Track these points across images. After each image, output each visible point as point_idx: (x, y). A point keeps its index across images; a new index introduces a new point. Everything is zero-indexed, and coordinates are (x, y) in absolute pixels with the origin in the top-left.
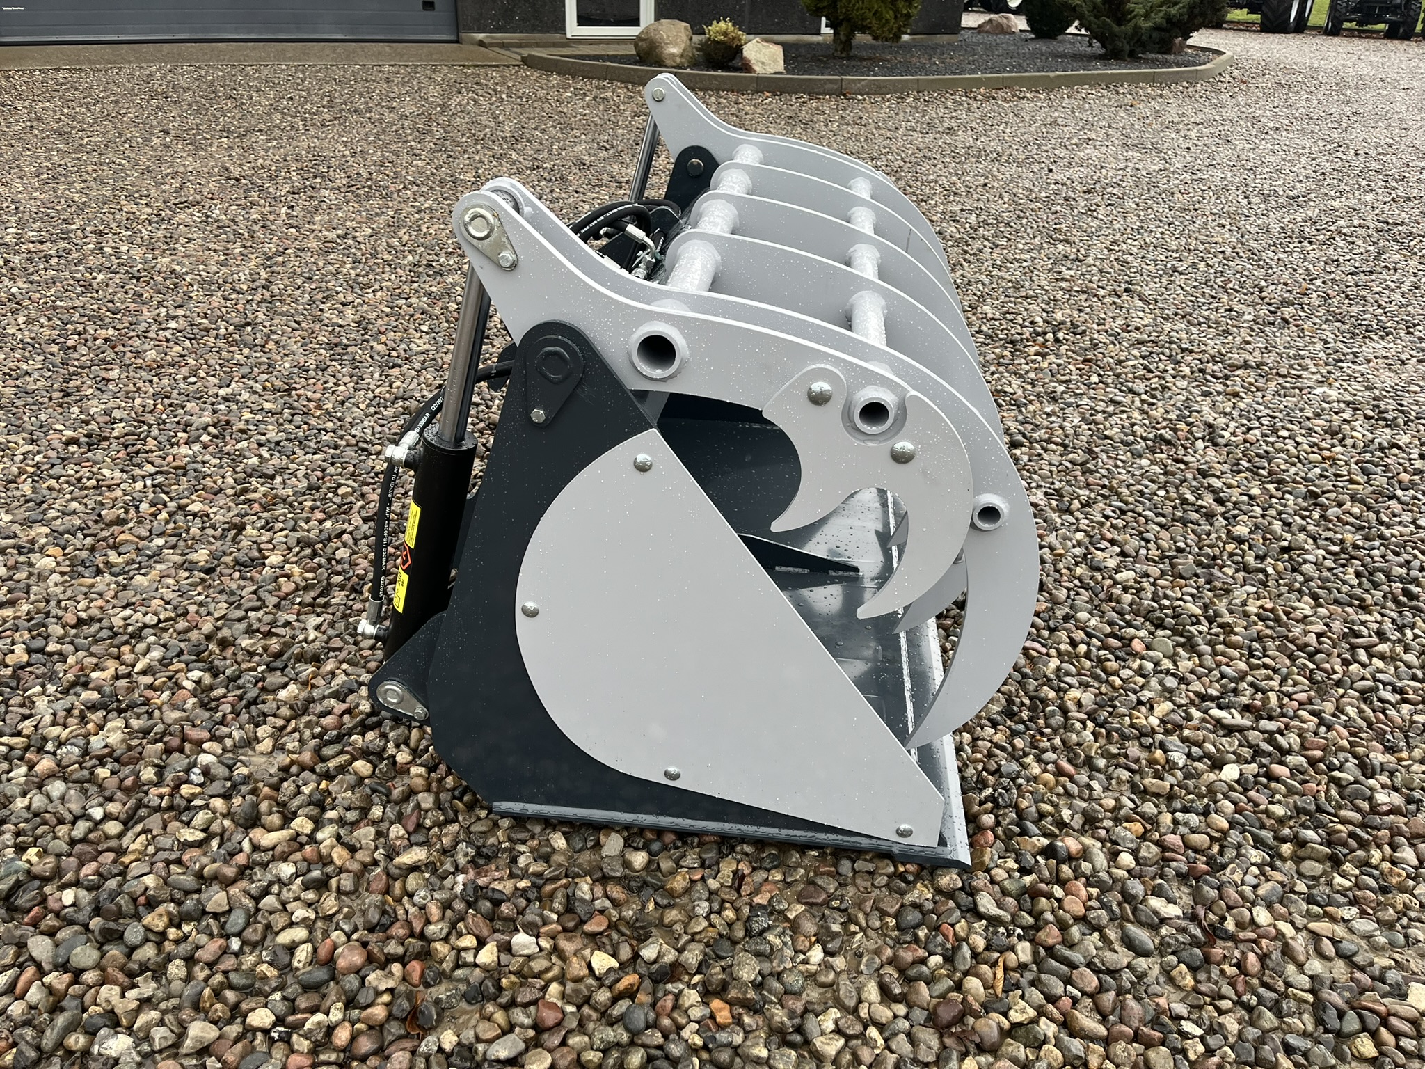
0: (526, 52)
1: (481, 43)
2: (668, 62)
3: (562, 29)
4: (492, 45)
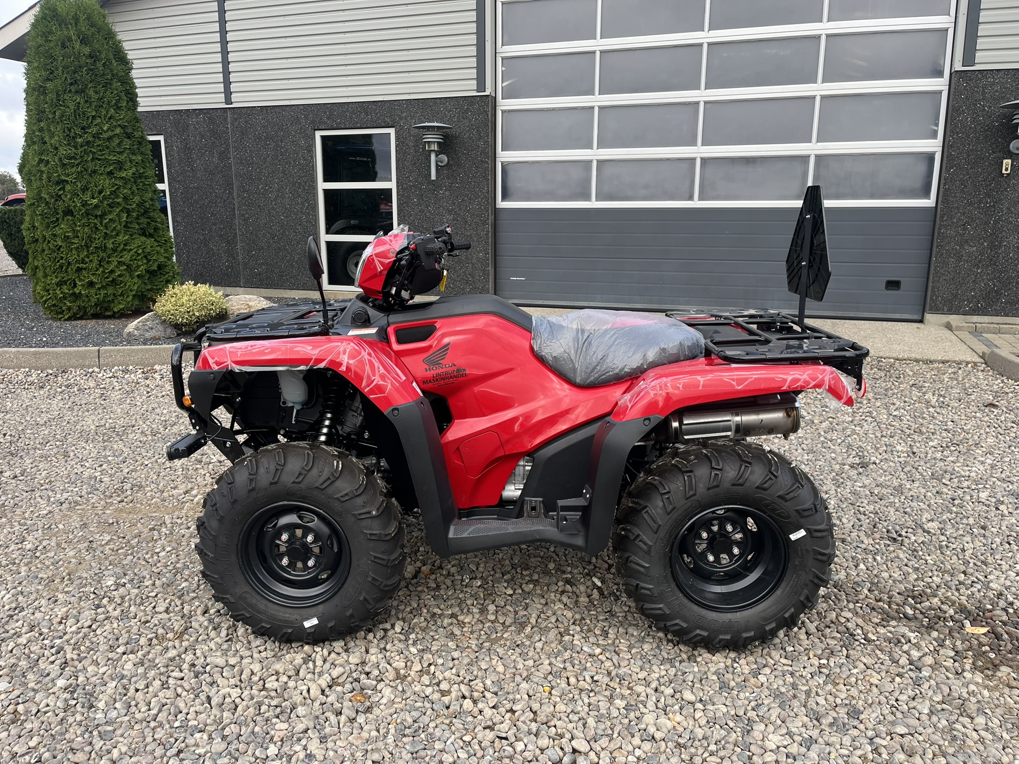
1: (948, 325)
4: (958, 328)
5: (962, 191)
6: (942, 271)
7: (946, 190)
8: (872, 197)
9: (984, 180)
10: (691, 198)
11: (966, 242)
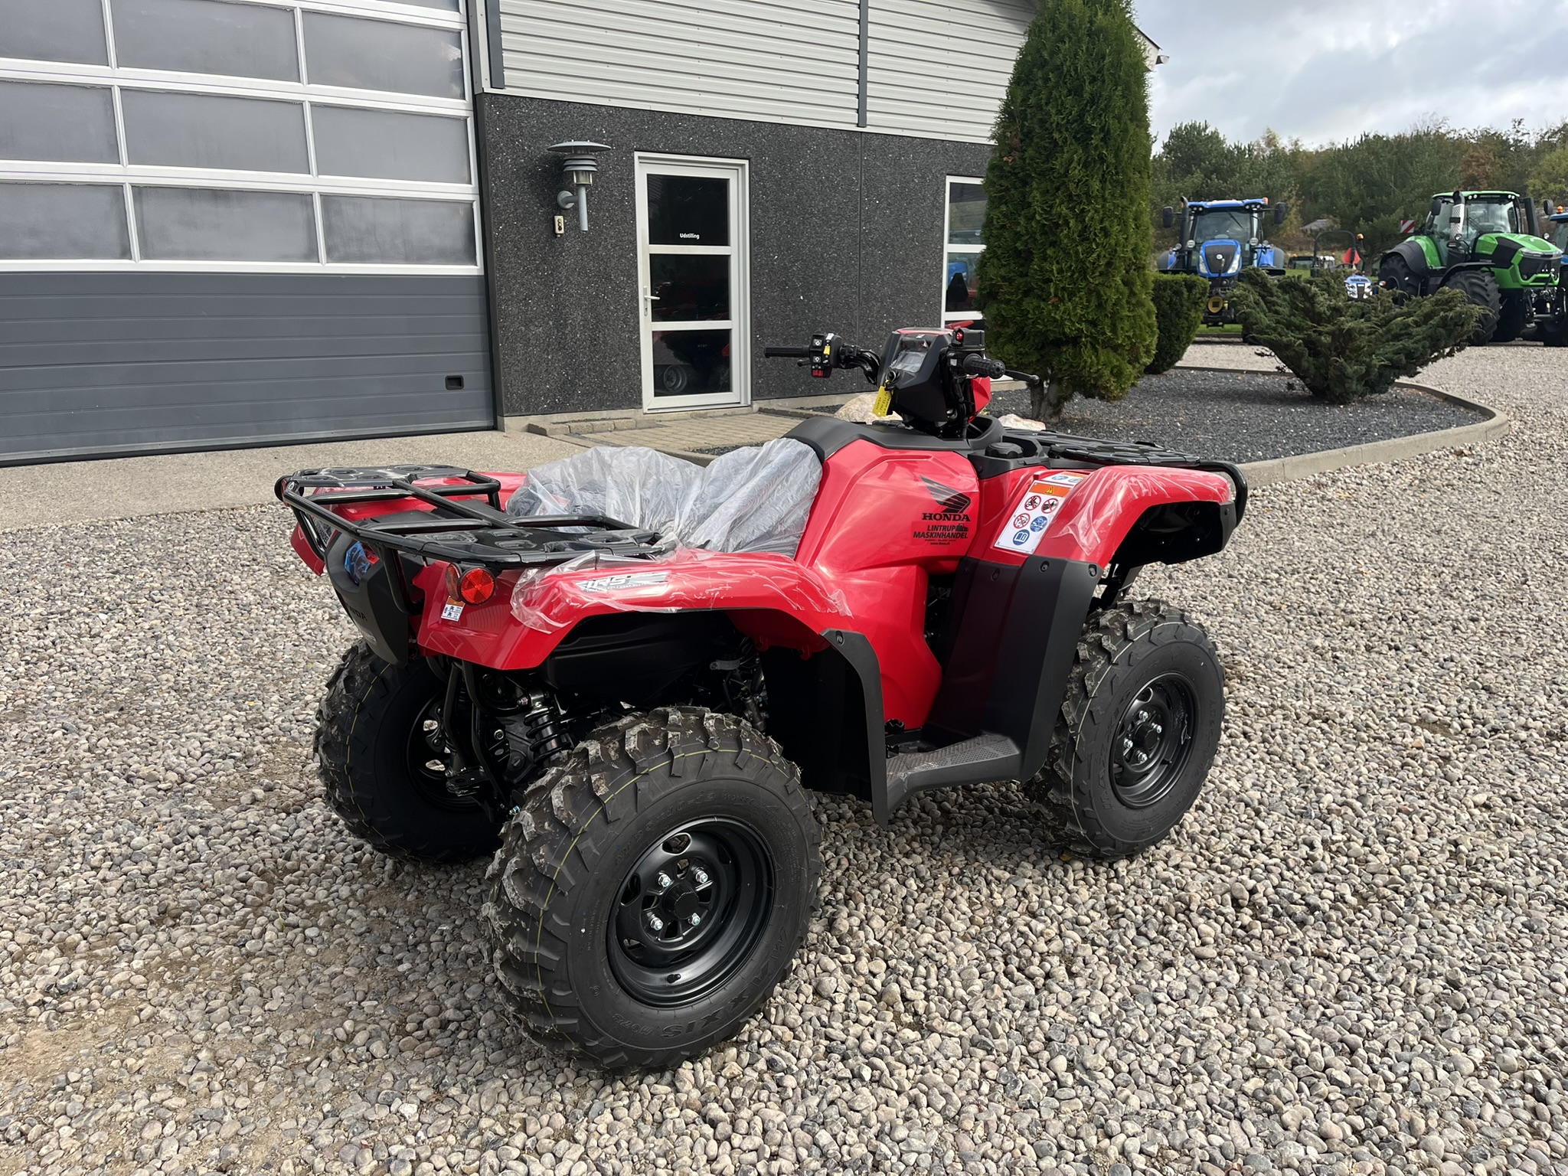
1: (537, 431)
3: (636, 401)
4: (557, 432)
5: (516, 255)
6: (511, 360)
7: (499, 254)
8: (408, 259)
9: (538, 242)
10: (126, 253)
11: (531, 321)
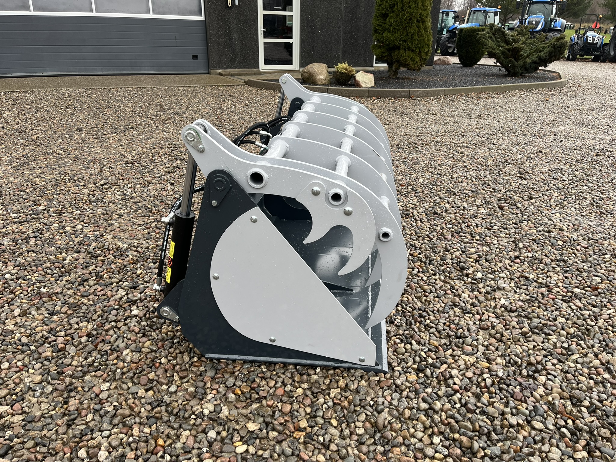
0: (246, 78)
1: (220, 74)
2: (319, 83)
3: (258, 66)
4: (226, 75)
5: (215, 13)
6: (214, 50)
7: (209, 13)
8: (179, 14)
9: (222, 9)
10: (91, 11)
11: (220, 37)
